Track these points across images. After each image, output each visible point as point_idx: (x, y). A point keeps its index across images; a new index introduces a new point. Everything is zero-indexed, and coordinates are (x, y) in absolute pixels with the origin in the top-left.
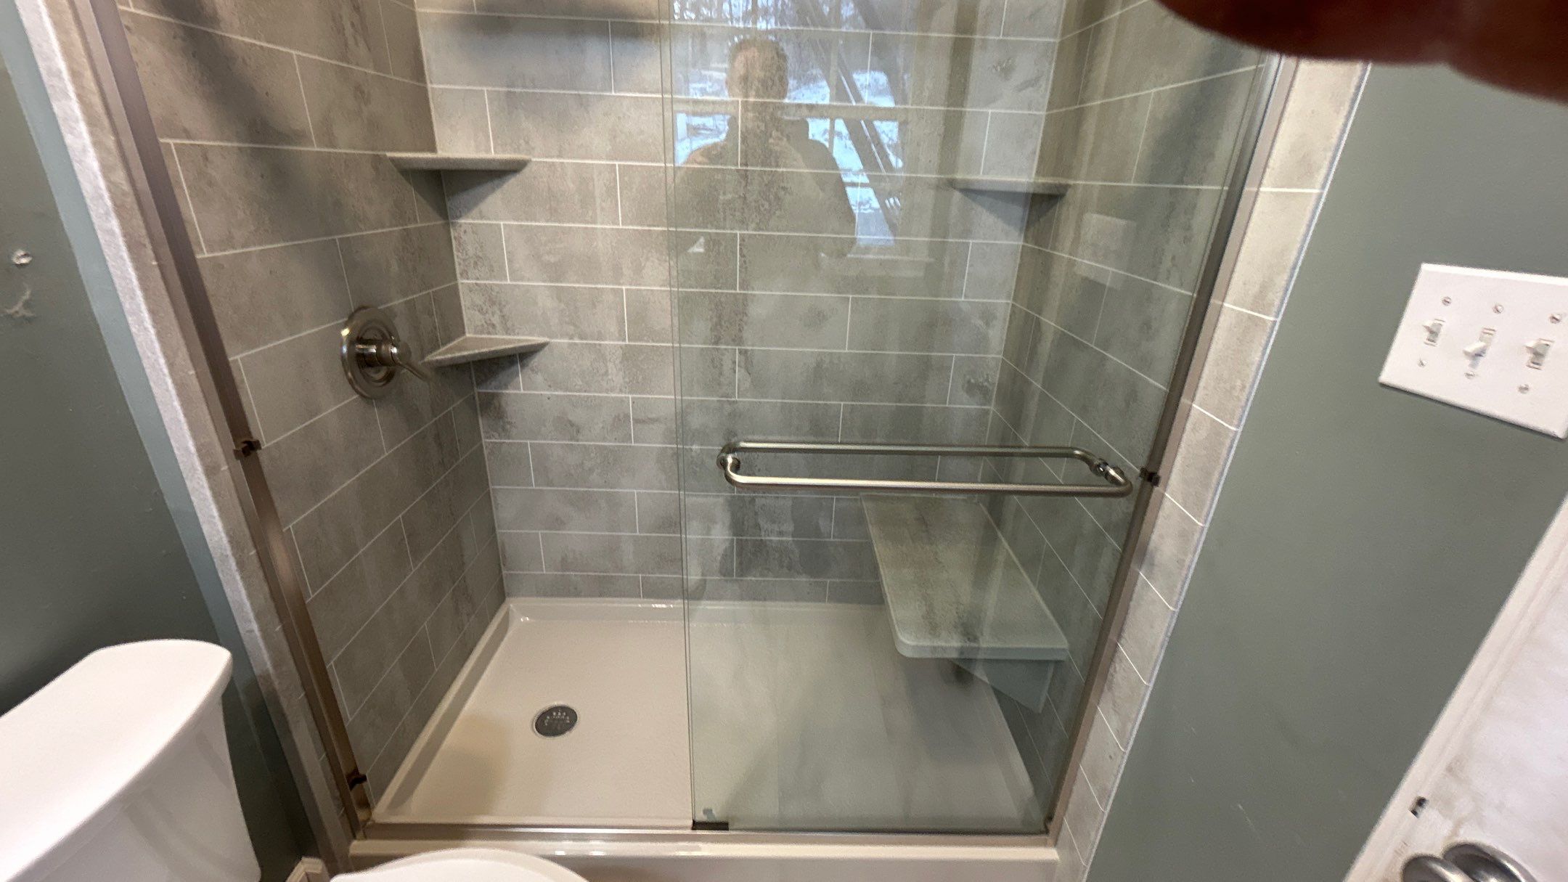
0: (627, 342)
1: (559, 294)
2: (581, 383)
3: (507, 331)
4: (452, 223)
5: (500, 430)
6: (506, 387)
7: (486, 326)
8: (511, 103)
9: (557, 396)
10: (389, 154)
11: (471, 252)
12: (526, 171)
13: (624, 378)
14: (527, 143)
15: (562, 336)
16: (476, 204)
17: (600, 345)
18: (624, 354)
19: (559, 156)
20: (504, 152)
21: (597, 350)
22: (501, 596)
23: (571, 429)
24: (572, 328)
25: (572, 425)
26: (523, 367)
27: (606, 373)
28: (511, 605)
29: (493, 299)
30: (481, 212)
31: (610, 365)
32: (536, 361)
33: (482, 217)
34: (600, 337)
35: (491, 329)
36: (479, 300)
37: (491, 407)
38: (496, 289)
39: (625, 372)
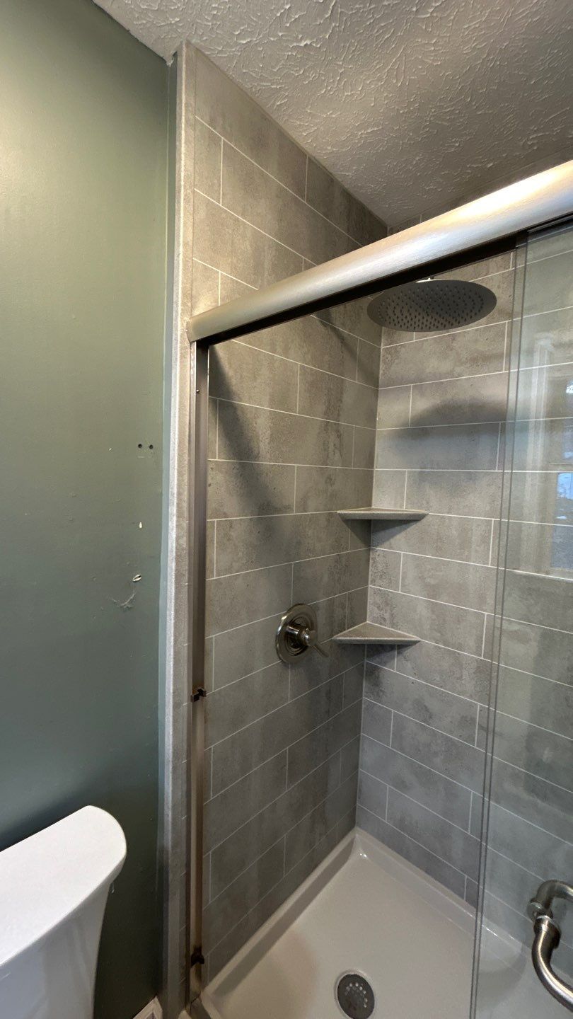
0: (482, 658)
1: (433, 608)
2: (438, 679)
3: (393, 625)
4: (373, 549)
5: (375, 693)
6: (385, 664)
7: (380, 619)
8: (421, 479)
9: (419, 683)
10: (338, 512)
11: (380, 567)
12: (424, 521)
13: (475, 687)
14: (428, 503)
15: (430, 640)
16: (388, 539)
17: (459, 654)
18: (478, 667)
19: (448, 513)
20: (412, 508)
21: (457, 657)
22: (351, 824)
23: (426, 713)
24: (439, 634)
25: (427, 710)
26: (399, 653)
27: (460, 678)
28: (357, 835)
29: (387, 602)
30: (390, 544)
31: (465, 672)
32: (408, 652)
33: (391, 548)
34: (460, 647)
35: (382, 622)
36: (378, 600)
37: (373, 675)
38: (391, 595)
39: (476, 682)
